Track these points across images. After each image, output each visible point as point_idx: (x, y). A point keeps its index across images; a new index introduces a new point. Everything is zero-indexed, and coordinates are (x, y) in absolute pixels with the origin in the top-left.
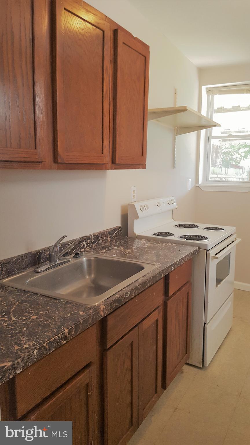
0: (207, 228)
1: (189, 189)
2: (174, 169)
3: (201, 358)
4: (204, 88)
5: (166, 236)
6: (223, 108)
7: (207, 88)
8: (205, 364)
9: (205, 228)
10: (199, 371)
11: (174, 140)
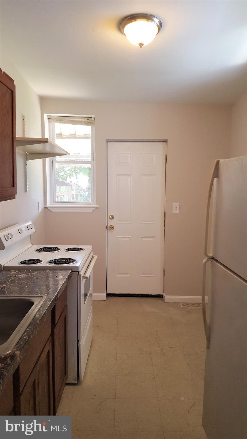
0: (68, 250)
1: (40, 211)
2: (26, 193)
3: (76, 374)
4: (46, 115)
5: (36, 263)
6: (62, 134)
7: (48, 116)
8: (80, 380)
9: (66, 250)
10: (76, 387)
11: (25, 165)
